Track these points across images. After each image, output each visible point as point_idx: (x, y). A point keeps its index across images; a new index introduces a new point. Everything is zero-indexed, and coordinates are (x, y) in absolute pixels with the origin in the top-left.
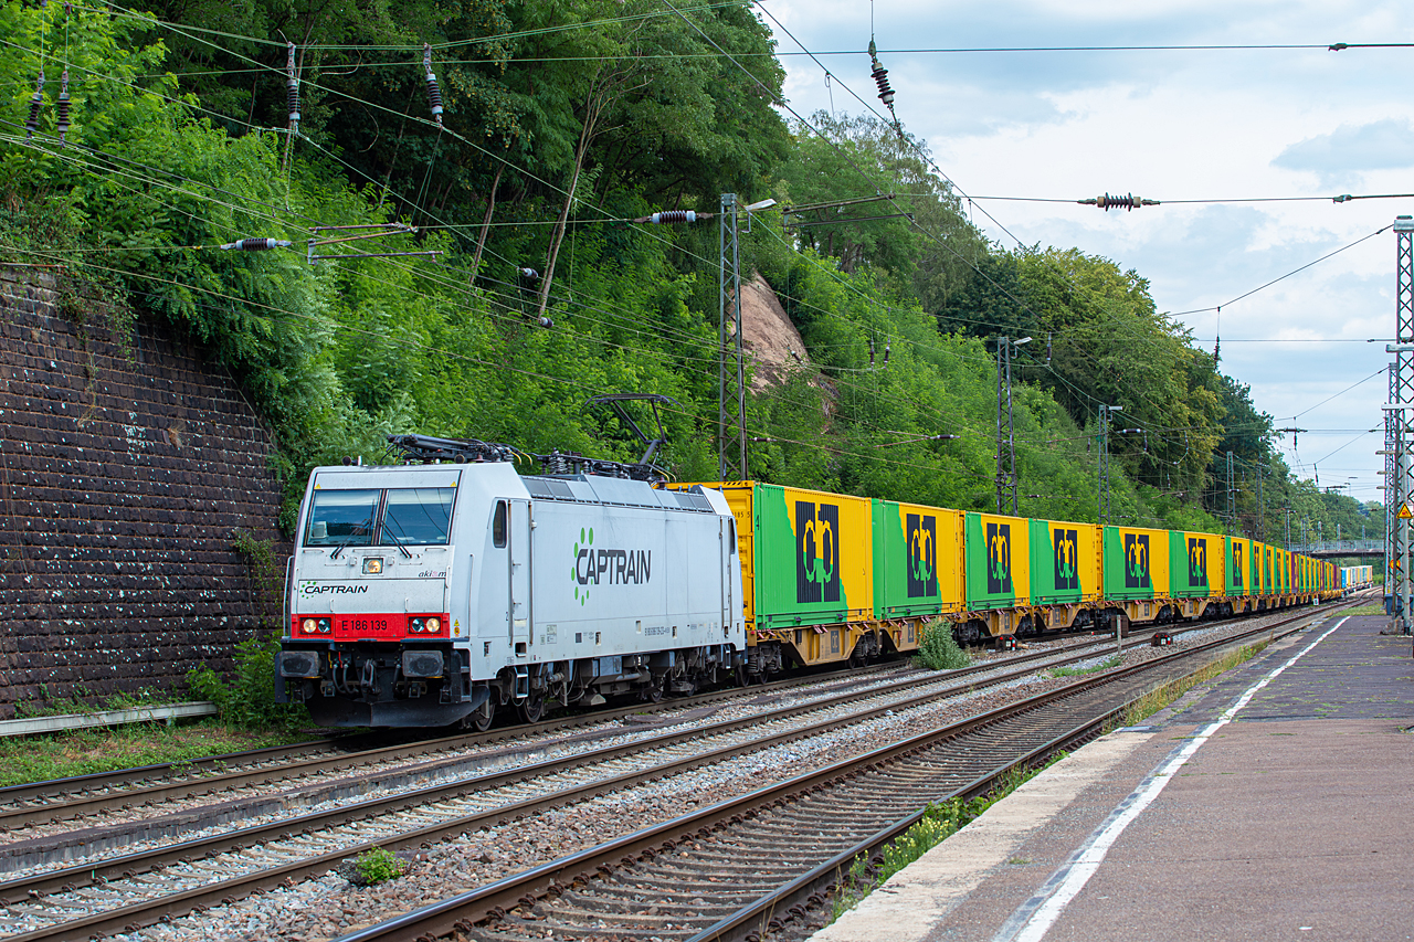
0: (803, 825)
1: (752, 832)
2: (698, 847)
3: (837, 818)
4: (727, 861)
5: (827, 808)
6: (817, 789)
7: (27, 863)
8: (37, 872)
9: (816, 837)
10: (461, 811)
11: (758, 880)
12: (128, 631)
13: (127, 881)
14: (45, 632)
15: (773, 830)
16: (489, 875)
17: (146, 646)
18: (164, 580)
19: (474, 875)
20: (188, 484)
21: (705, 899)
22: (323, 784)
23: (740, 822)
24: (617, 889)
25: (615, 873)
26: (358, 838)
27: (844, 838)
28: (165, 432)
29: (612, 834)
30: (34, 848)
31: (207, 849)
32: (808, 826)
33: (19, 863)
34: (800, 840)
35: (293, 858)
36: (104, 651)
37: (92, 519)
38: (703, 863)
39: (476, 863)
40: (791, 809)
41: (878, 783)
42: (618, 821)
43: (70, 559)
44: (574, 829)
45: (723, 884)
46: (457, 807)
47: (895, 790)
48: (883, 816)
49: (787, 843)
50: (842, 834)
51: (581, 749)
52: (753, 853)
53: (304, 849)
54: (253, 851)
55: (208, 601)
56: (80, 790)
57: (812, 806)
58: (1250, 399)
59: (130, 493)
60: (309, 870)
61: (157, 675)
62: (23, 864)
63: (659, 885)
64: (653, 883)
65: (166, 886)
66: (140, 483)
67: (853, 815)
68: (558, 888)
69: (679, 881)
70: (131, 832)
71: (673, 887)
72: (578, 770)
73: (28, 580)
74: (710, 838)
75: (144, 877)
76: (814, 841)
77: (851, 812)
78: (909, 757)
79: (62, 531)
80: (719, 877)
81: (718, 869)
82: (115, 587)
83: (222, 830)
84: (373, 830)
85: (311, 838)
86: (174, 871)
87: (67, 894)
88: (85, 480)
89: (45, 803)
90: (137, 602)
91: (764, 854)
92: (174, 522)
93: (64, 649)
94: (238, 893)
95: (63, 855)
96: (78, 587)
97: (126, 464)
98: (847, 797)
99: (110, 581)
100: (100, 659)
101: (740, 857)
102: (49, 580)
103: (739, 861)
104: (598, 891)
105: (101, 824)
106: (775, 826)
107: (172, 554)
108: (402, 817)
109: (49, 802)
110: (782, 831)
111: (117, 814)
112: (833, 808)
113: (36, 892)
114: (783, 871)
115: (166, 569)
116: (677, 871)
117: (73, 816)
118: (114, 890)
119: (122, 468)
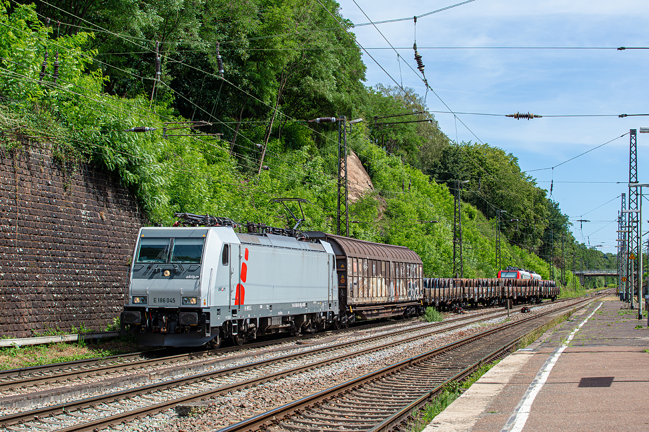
0: (384, 392)
1: (361, 394)
2: (338, 401)
3: (399, 388)
4: (352, 408)
5: (394, 384)
6: (388, 375)
7: (34, 403)
8: (39, 407)
9: (391, 397)
10: (227, 382)
11: (368, 417)
12: (81, 299)
13: (79, 412)
14: (45, 299)
15: (371, 394)
16: (244, 414)
17: (89, 307)
18: (97, 278)
19: (238, 414)
20: (108, 236)
21: (344, 426)
22: (165, 369)
23: (356, 390)
24: (304, 421)
25: (302, 414)
26: (182, 394)
27: (403, 398)
28: (98, 213)
29: (299, 395)
30: (37, 396)
31: (115, 397)
32: (386, 392)
33: (30, 403)
34: (384, 399)
35: (153, 402)
36: (70, 308)
37: (66, 250)
38: (341, 409)
39: (238, 408)
40: (378, 384)
41: (415, 373)
42: (301, 389)
43: (56, 268)
44: (281, 392)
45: (352, 419)
46: (226, 380)
47: (422, 376)
48: (419, 388)
49: (378, 400)
50: (402, 396)
51: (279, 355)
52: (363, 405)
53: (159, 399)
54: (135, 399)
55: (116, 287)
56: (58, 369)
57: (387, 383)
58: (559, 208)
59: (83, 239)
60: (161, 408)
61: (93, 319)
62: (32, 403)
63: (322, 419)
64: (320, 419)
65: (96, 415)
66: (88, 236)
67: (406, 387)
68: (277, 421)
69: (332, 418)
70: (80, 389)
71: (329, 420)
72: (278, 364)
73: (37, 276)
74: (343, 398)
75: (86, 410)
76: (390, 399)
77: (404, 386)
78: (426, 361)
79: (53, 256)
80: (349, 416)
81: (349, 412)
82: (75, 280)
83: (121, 389)
84: (189, 390)
85: (161, 393)
86: (100, 407)
87: (52, 418)
88: (63, 234)
89: (43, 375)
90: (85, 287)
91: (368, 405)
92: (102, 253)
93: (53, 307)
94: (129, 419)
95: (50, 399)
96: (59, 280)
97: (81, 227)
98: (401, 379)
99: (74, 278)
100: (68, 312)
101: (358, 406)
102: (46, 276)
103: (358, 408)
104: (295, 422)
105: (68, 385)
106: (371, 392)
107: (101, 266)
108: (201, 384)
109: (45, 375)
110: (375, 394)
111: (75, 380)
112: (396, 384)
113: (37, 417)
114: (378, 414)
115: (98, 273)
116: (330, 413)
117: (55, 381)
118: (73, 416)
119: (79, 229)
